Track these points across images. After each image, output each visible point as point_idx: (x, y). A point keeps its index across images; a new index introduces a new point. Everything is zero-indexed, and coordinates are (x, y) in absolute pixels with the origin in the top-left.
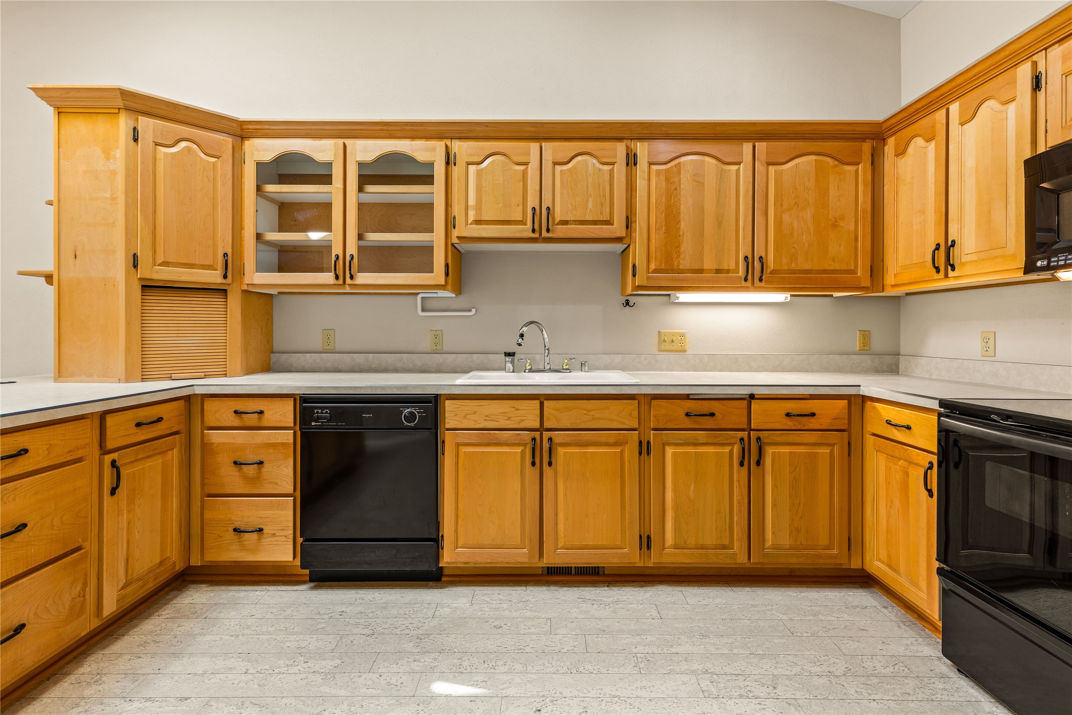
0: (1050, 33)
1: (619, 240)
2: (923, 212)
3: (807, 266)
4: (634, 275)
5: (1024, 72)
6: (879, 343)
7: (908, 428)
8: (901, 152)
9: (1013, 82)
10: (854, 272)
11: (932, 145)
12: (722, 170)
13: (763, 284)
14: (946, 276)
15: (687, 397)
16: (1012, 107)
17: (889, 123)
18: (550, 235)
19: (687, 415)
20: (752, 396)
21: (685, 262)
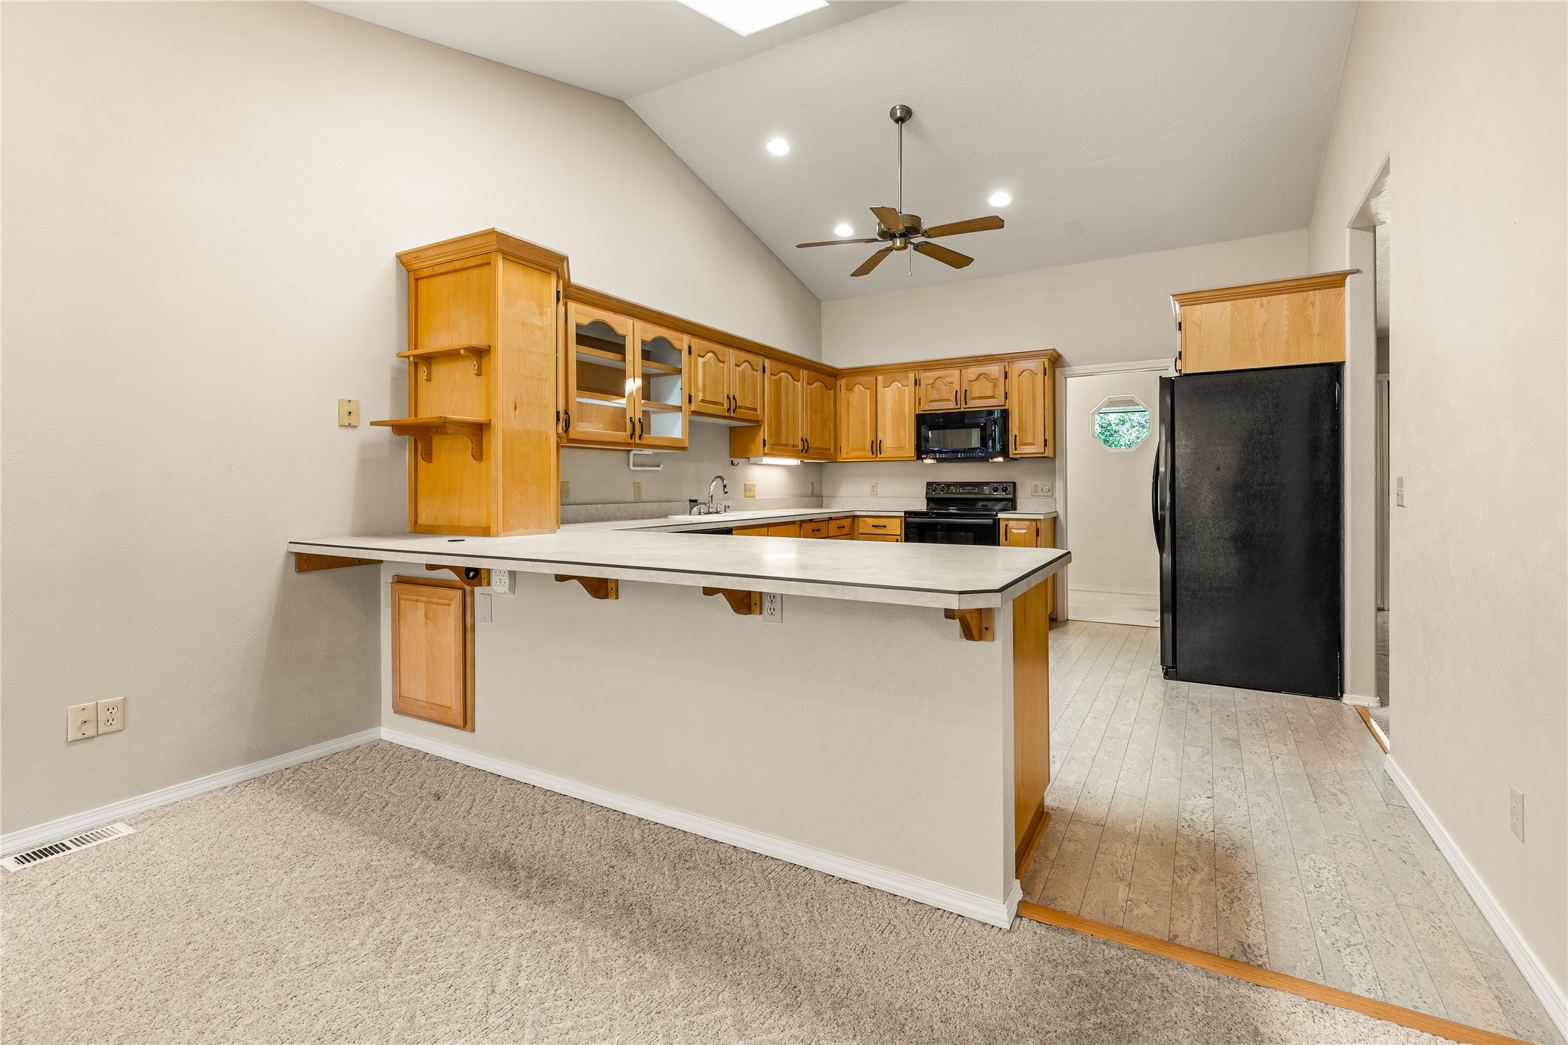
0: (922, 366)
1: (758, 421)
2: (864, 423)
3: (819, 446)
4: (764, 445)
5: (911, 376)
6: (816, 492)
7: (885, 526)
8: (850, 389)
9: (907, 378)
10: (830, 450)
11: (868, 391)
12: (794, 384)
13: (806, 455)
14: (877, 456)
15: (811, 521)
16: (906, 388)
17: (842, 371)
18: (734, 415)
19: (813, 531)
20: (831, 519)
21: (783, 441)
